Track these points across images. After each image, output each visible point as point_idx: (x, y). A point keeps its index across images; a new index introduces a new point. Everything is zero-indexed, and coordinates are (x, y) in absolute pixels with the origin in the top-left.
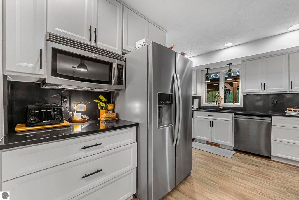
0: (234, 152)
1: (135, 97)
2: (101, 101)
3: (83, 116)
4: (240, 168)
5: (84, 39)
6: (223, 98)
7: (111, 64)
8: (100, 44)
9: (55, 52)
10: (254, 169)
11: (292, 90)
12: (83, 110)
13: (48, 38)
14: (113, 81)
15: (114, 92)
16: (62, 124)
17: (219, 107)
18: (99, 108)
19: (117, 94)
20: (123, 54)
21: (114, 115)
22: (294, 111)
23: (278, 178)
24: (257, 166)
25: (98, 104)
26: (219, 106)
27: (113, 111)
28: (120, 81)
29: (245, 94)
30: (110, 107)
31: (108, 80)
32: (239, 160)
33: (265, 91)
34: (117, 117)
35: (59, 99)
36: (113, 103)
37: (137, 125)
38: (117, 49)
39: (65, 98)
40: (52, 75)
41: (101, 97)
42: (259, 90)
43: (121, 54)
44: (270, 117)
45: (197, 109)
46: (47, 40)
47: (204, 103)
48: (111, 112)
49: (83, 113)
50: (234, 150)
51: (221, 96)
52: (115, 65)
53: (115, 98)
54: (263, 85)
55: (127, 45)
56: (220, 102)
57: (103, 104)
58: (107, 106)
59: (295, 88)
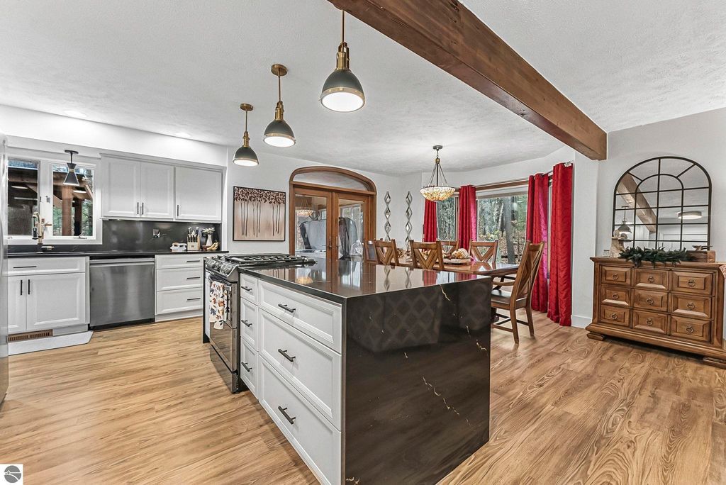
0: (91, 333)
4: (114, 348)
6: (51, 225)
10: (136, 340)
11: (179, 218)
22: (181, 246)
23: (168, 337)
24: (138, 336)
26: (40, 245)
29: (107, 219)
32: (105, 339)
33: (143, 216)
42: (135, 214)
44: (154, 257)
50: (90, 329)
51: (43, 220)
54: (140, 205)
56: (43, 233)
59: (182, 215)
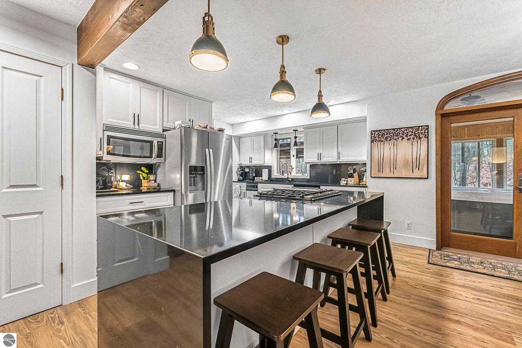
1: (173, 170)
2: (143, 172)
3: (128, 185)
5: (129, 124)
6: (294, 168)
7: (151, 143)
8: (143, 126)
9: (109, 137)
12: (127, 179)
13: (104, 129)
14: (154, 155)
15: (155, 164)
16: (111, 189)
17: (288, 178)
18: (142, 179)
19: (159, 166)
20: (164, 131)
21: (156, 184)
25: (141, 175)
27: (155, 181)
28: (160, 155)
30: (152, 177)
31: (149, 155)
33: (321, 161)
34: (158, 187)
35: (106, 171)
36: (155, 174)
37: (174, 191)
38: (158, 127)
39: (111, 169)
40: (107, 154)
41: (143, 169)
42: (317, 160)
43: (161, 131)
44: (320, 187)
45: (266, 181)
46: (104, 131)
47: (276, 174)
48: (153, 182)
49: (127, 182)
51: (292, 166)
52: (155, 143)
53: (157, 169)
54: (319, 154)
55: (168, 122)
56: (290, 173)
57: (145, 175)
58: (149, 177)
